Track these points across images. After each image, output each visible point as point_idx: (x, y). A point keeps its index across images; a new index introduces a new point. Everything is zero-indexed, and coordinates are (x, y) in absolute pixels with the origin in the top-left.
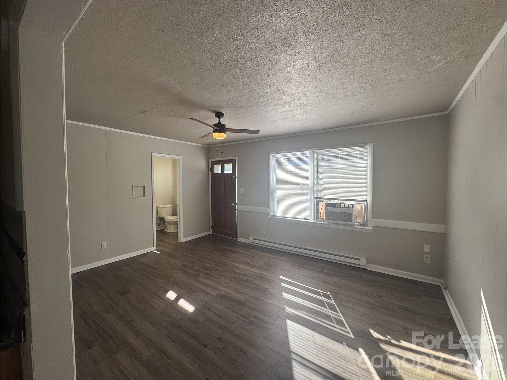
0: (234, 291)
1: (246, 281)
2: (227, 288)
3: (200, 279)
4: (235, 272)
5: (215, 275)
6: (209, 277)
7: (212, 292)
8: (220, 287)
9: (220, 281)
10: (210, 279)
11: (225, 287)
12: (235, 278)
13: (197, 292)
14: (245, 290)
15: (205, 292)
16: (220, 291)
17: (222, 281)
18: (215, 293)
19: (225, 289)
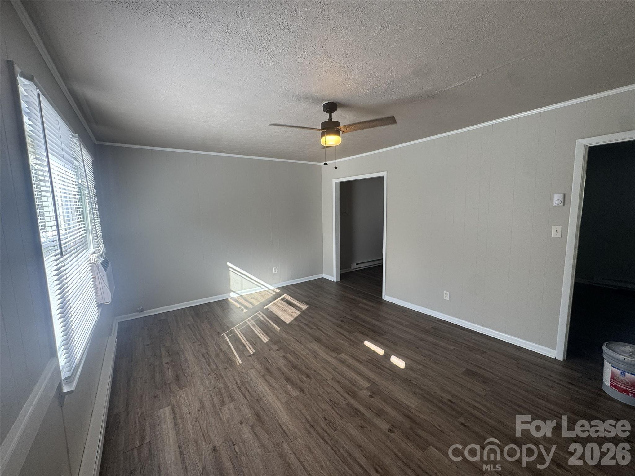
0: (318, 354)
1: (295, 367)
2: (326, 360)
3: (367, 385)
4: (302, 391)
5: (340, 389)
6: (350, 385)
7: (347, 357)
8: (334, 362)
9: (332, 374)
10: (349, 381)
11: (329, 362)
12: (308, 376)
13: (366, 360)
14: (304, 353)
15: (355, 359)
16: (336, 358)
17: (330, 373)
18: (343, 356)
19: (329, 359)
